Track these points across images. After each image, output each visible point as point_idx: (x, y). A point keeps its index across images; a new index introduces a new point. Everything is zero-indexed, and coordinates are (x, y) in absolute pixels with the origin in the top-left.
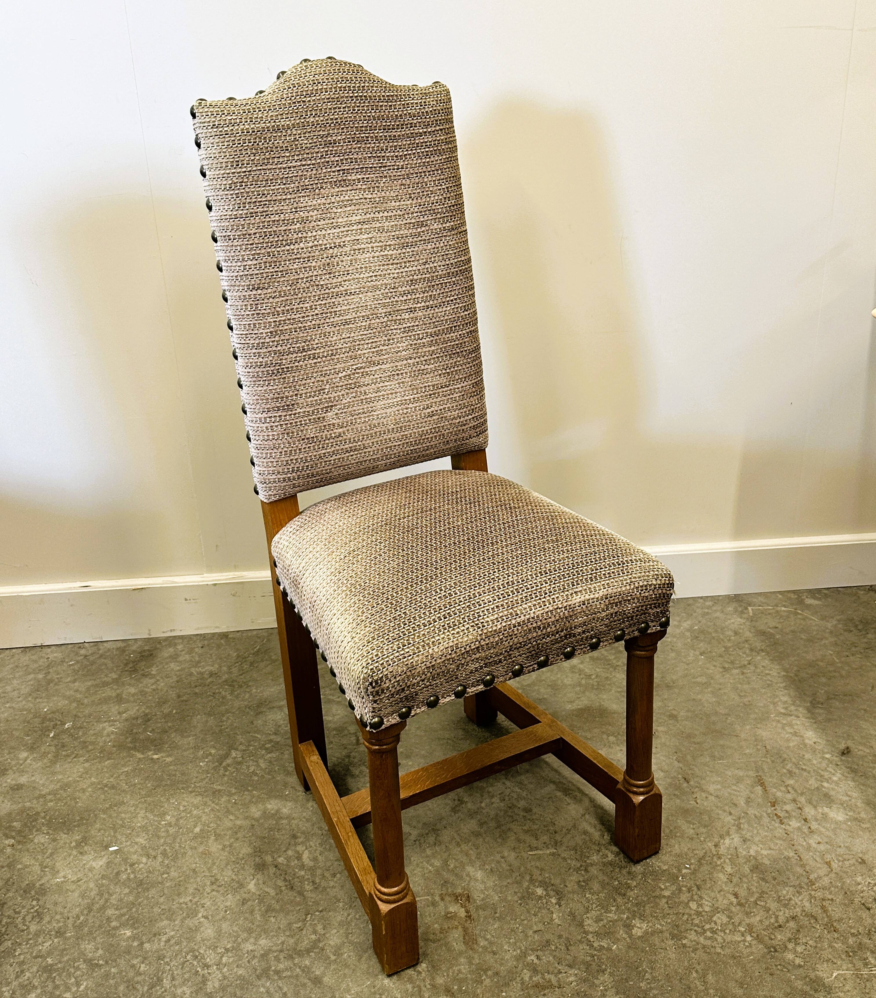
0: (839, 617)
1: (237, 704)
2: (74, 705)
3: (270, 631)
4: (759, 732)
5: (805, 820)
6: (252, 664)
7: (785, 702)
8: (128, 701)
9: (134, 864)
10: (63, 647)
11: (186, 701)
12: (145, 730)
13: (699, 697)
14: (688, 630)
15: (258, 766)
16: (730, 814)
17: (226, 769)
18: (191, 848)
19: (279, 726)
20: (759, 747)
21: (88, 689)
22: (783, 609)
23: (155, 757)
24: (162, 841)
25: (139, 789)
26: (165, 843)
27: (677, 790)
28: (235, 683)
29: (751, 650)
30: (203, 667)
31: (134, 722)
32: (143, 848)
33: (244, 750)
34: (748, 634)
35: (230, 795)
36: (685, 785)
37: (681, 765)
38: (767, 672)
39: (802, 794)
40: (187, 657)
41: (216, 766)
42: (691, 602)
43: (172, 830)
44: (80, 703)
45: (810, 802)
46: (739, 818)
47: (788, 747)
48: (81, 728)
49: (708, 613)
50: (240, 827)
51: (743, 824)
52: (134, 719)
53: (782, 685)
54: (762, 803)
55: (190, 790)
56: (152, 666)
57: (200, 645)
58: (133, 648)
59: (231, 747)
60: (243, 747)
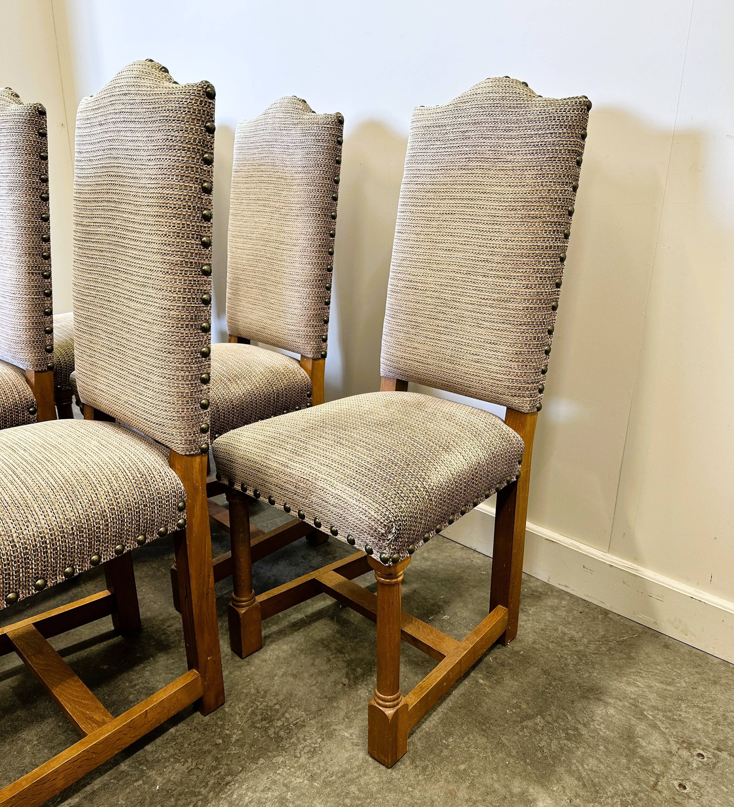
1: (573, 677)
2: (462, 604)
3: (646, 630)
6: (610, 649)
11: (537, 650)
15: (550, 745)
17: (522, 729)
18: (445, 780)
23: (481, 681)
28: (584, 658)
30: (570, 629)
33: (549, 723)
35: (509, 755)
40: (564, 614)
41: (517, 721)
44: (466, 604)
48: (452, 624)
50: (494, 791)
55: (484, 727)
56: (533, 606)
57: (580, 610)
58: (531, 585)
59: (541, 713)
60: (549, 719)
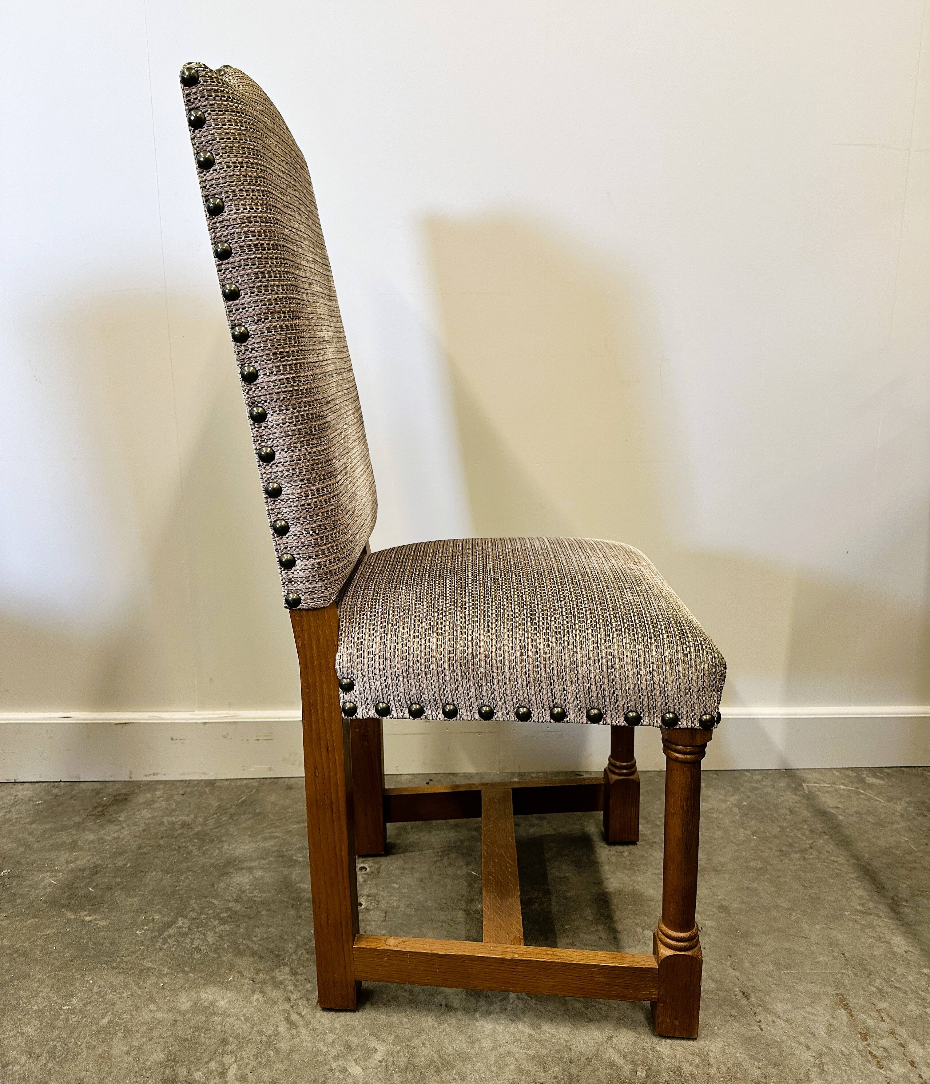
0: (907, 800)
1: (202, 860)
2: (22, 849)
3: (262, 781)
4: (833, 934)
5: (912, 1063)
6: (232, 816)
7: (861, 897)
8: (81, 849)
9: (8, 1065)
10: (37, 785)
11: (146, 854)
12: (88, 885)
13: (754, 885)
14: (736, 806)
15: (205, 940)
16: (808, 1048)
17: (165, 941)
18: (88, 1048)
19: (244, 892)
20: (835, 954)
21: (45, 832)
22: (842, 787)
23: (88, 918)
24: (56, 1033)
25: (54, 959)
26: (58, 1037)
27: (733, 1008)
28: (207, 837)
29: (812, 831)
30: (178, 816)
31: (80, 874)
32: (29, 1041)
33: (194, 919)
34: (806, 814)
35: (161, 975)
36: (744, 1002)
37: (737, 974)
38: (833, 858)
39: (901, 1023)
40: (164, 804)
41: (155, 937)
42: (737, 774)
43: (73, 1019)
44: (29, 847)
45: (914, 1036)
46: (821, 1055)
47: (873, 957)
48: (18, 877)
49: (757, 789)
50: (159, 1022)
51: (827, 1065)
52: (80, 870)
53: (853, 876)
54: (848, 1034)
55: (114, 965)
56: (121, 812)
57: (181, 792)
58: (109, 791)
59: (181, 913)
60: (193, 915)
